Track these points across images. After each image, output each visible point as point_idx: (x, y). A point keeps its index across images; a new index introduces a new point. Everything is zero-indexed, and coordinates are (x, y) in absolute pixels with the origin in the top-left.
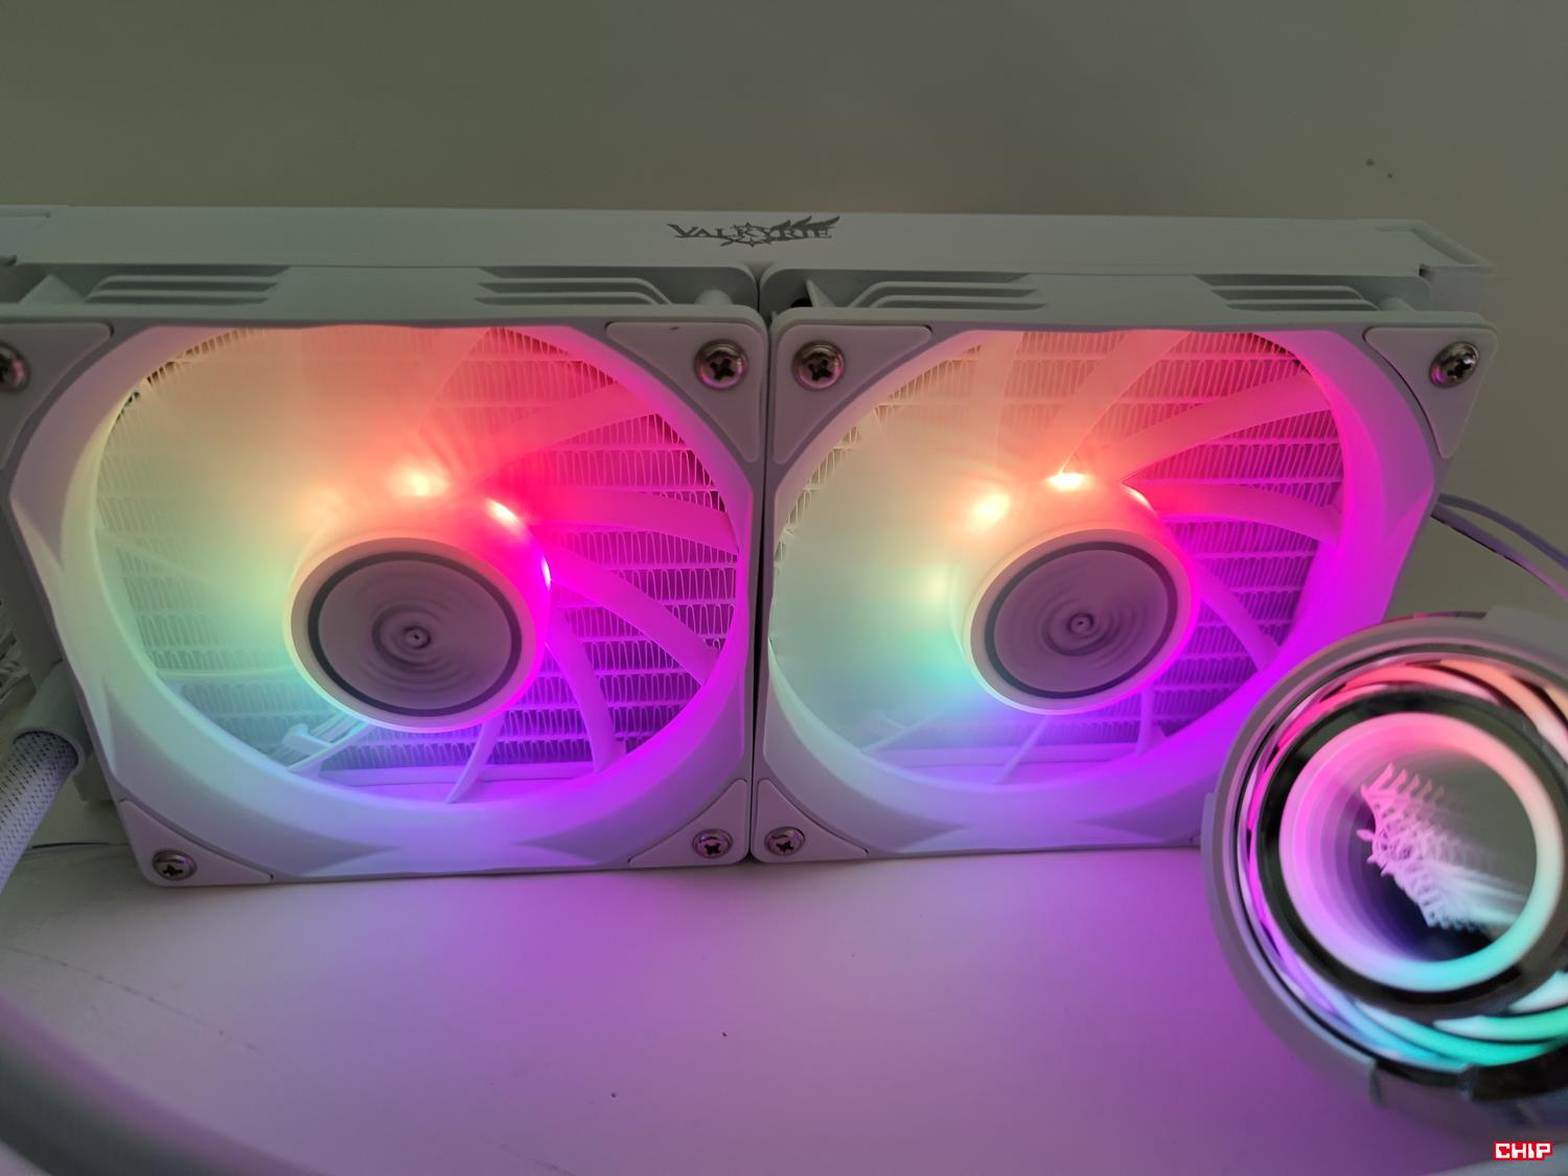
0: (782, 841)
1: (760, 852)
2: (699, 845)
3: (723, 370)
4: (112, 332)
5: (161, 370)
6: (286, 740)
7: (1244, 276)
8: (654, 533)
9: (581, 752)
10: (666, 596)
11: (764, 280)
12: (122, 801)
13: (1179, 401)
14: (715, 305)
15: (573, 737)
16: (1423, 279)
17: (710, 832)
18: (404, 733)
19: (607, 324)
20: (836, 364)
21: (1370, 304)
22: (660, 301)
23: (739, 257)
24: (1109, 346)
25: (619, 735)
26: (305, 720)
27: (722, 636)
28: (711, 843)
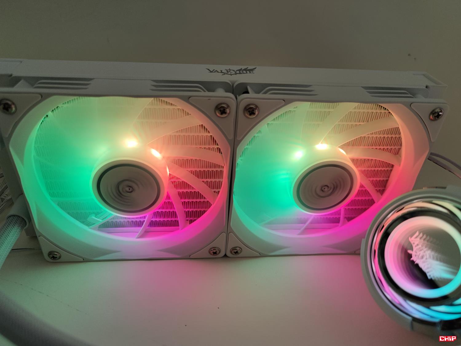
0: (235, 251)
1: (229, 254)
2: (211, 252)
3: (223, 112)
4: (42, 97)
5: (55, 109)
6: (88, 219)
7: (375, 87)
8: (200, 159)
9: (176, 224)
10: (202, 178)
11: (234, 86)
12: (39, 236)
13: (354, 123)
14: (220, 93)
15: (173, 219)
16: (427, 89)
17: (214, 248)
18: (123, 217)
19: (190, 98)
20: (256, 111)
21: (412, 96)
22: (204, 91)
23: (227, 79)
24: (335, 107)
25: (187, 219)
26: (94, 213)
27: (219, 190)
28: (214, 251)
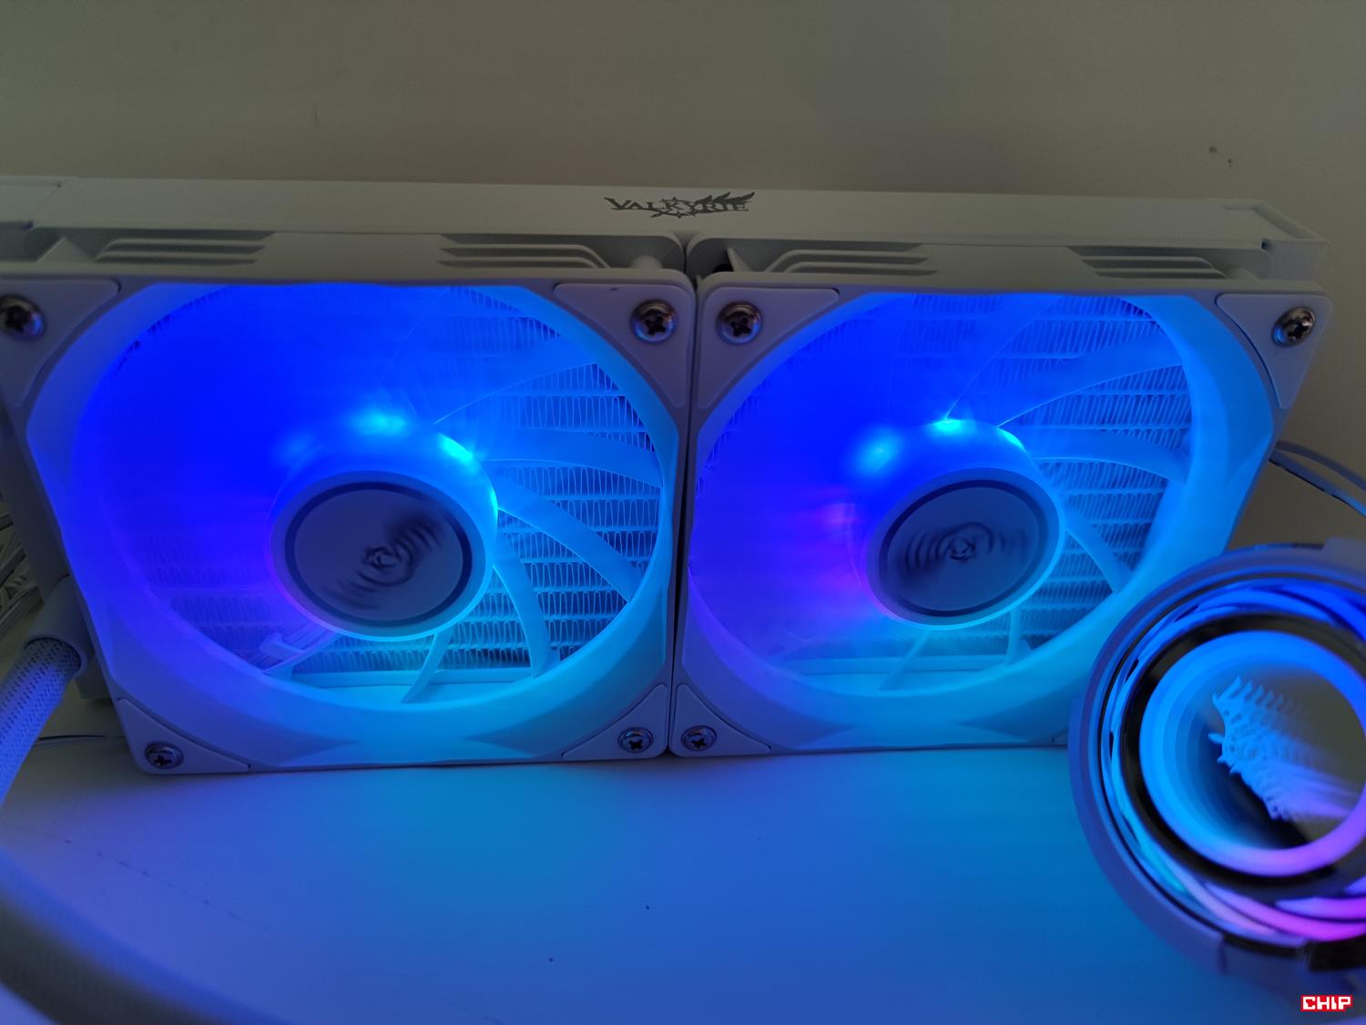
0: (697, 738)
1: (677, 748)
2: (624, 741)
3: (655, 326)
4: (120, 288)
5: (159, 323)
6: (261, 648)
7: (1110, 247)
8: (588, 469)
9: (520, 659)
10: (597, 524)
11: (690, 247)
12: (119, 698)
13: (1049, 357)
14: (647, 268)
15: (513, 646)
16: (1265, 251)
17: (634, 730)
18: (367, 642)
19: (556, 285)
20: (755, 321)
21: (1220, 273)
22: (600, 265)
23: (667, 227)
24: (990, 307)
25: (555, 644)
26: (279, 629)
27: (646, 559)
28: (635, 739)
